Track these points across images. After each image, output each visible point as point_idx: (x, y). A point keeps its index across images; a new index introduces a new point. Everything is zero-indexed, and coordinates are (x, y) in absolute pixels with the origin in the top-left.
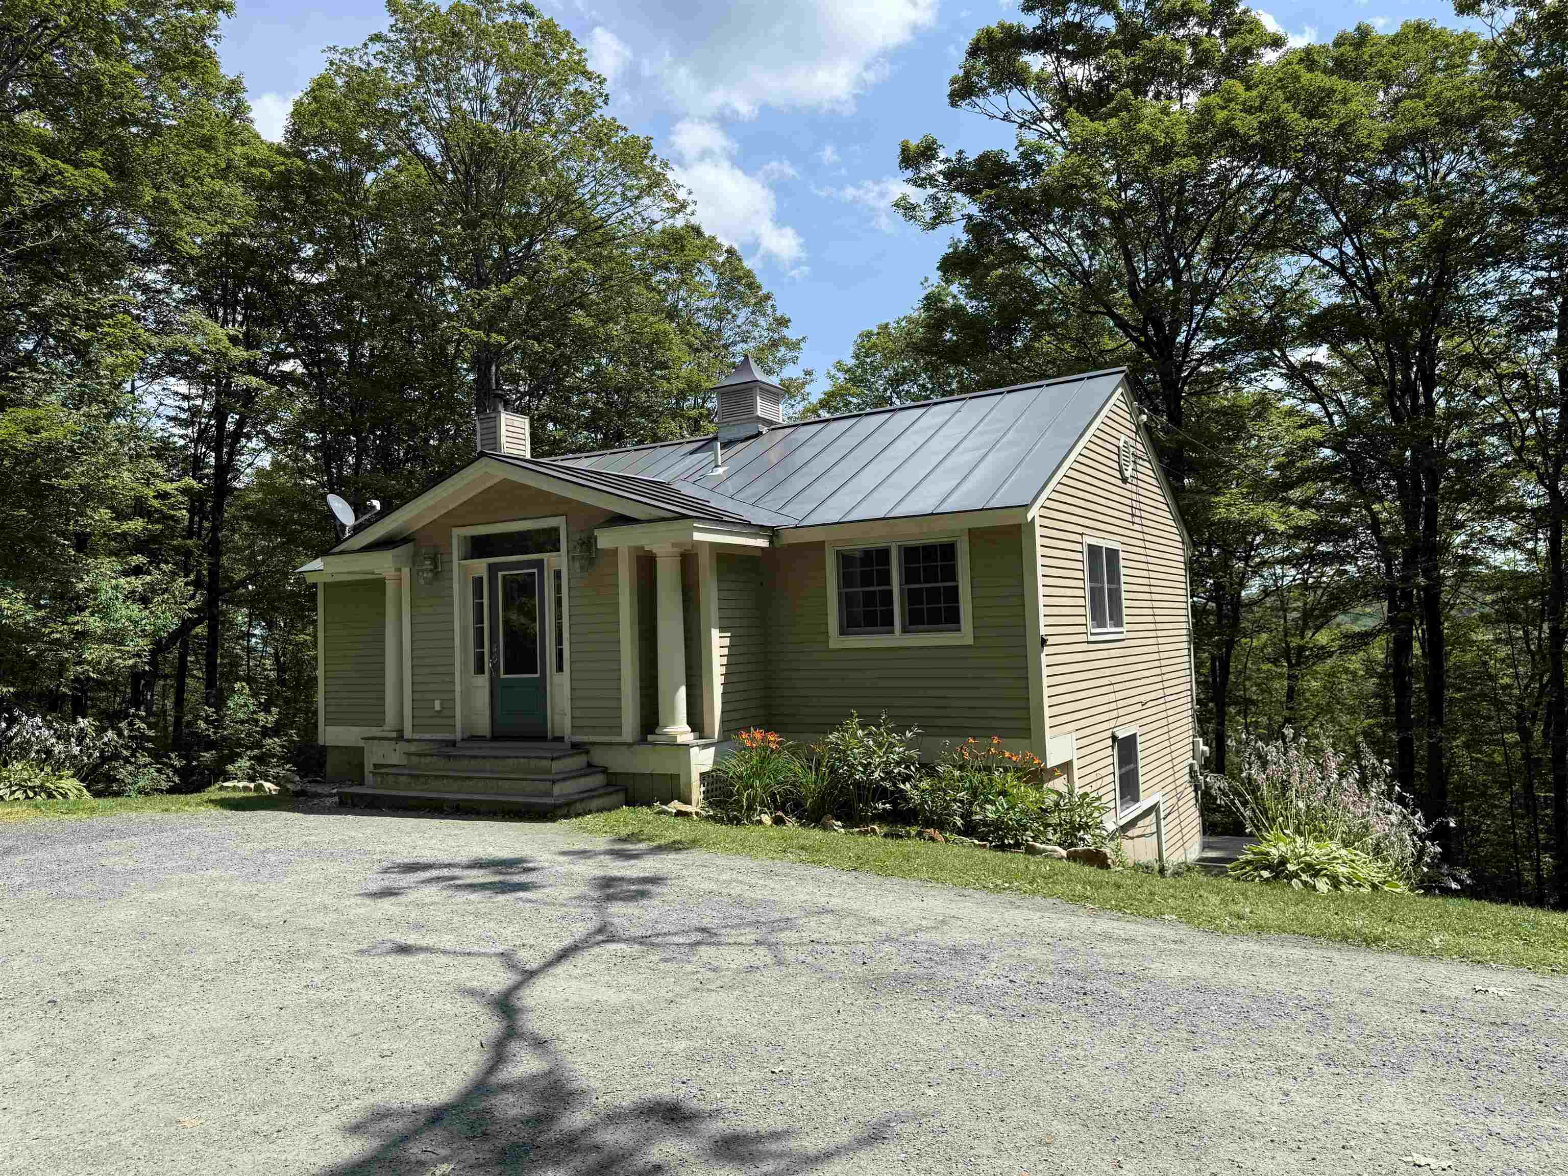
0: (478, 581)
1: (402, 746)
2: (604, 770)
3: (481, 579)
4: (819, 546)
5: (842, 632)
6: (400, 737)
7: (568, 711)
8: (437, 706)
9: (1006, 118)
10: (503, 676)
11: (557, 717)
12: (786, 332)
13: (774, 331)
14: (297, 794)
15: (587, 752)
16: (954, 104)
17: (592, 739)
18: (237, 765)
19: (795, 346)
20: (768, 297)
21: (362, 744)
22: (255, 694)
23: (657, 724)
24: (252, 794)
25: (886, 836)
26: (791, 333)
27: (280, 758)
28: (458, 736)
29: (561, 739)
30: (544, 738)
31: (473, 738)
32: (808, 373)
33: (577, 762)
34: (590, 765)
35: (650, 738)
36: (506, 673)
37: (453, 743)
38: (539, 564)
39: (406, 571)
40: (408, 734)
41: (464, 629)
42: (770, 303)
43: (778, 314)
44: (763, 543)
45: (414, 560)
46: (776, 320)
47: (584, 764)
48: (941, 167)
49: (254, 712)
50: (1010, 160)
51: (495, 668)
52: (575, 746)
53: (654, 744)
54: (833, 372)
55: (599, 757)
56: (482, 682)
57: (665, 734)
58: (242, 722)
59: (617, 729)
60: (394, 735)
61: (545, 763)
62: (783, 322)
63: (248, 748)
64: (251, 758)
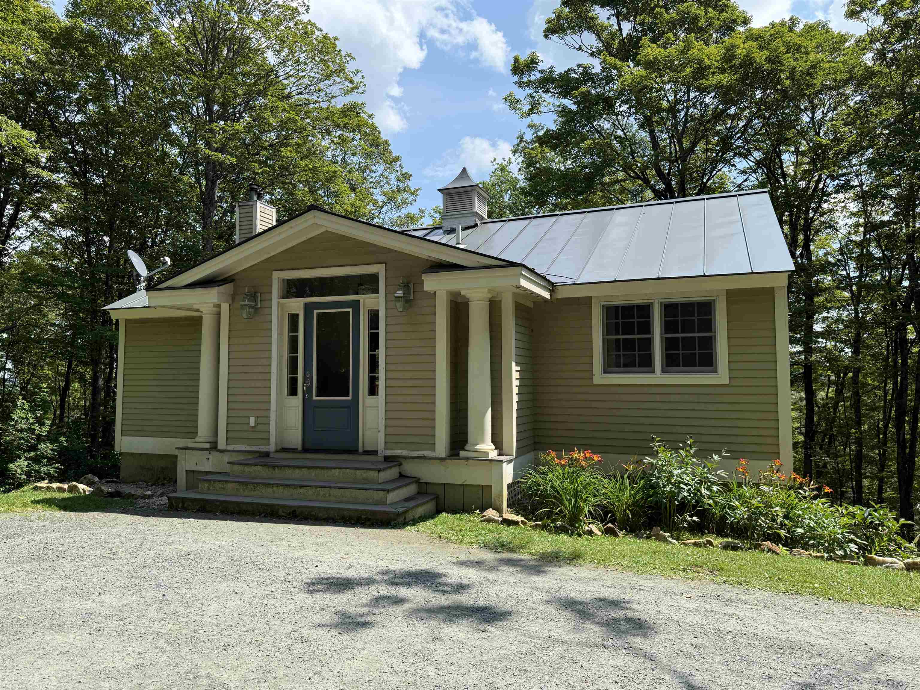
0: (294, 319)
1: (214, 456)
2: (417, 481)
3: (297, 316)
4: (587, 301)
5: (605, 372)
6: (214, 447)
7: (382, 428)
8: (252, 422)
9: (580, 49)
10: (315, 398)
11: (368, 434)
12: (410, 184)
13: (401, 181)
14: (111, 495)
15: (400, 465)
16: (546, 36)
17: (405, 453)
18: (17, 464)
19: (414, 193)
20: (397, 159)
21: (176, 452)
22: (33, 410)
23: (466, 441)
24: (66, 495)
25: (726, 547)
26: (412, 184)
27: (49, 459)
28: (272, 448)
29: (375, 453)
30: (355, 451)
31: (284, 450)
32: (421, 211)
33: (392, 473)
34: (402, 476)
35: (462, 453)
36: (318, 395)
37: (266, 454)
38: (356, 305)
39: (225, 308)
40: (222, 444)
41: (280, 357)
42: (398, 163)
43: (404, 171)
44: (546, 295)
45: (233, 298)
46: (402, 175)
47: (397, 475)
48: (538, 75)
49: (32, 424)
50: (594, 71)
51: (307, 392)
52: (387, 459)
53: (466, 459)
54: (433, 213)
55: (409, 468)
56: (297, 401)
57: (476, 451)
58: (22, 431)
59: (432, 446)
60: (208, 446)
61: (372, 474)
62: (406, 177)
63: (25, 451)
64: (27, 459)
